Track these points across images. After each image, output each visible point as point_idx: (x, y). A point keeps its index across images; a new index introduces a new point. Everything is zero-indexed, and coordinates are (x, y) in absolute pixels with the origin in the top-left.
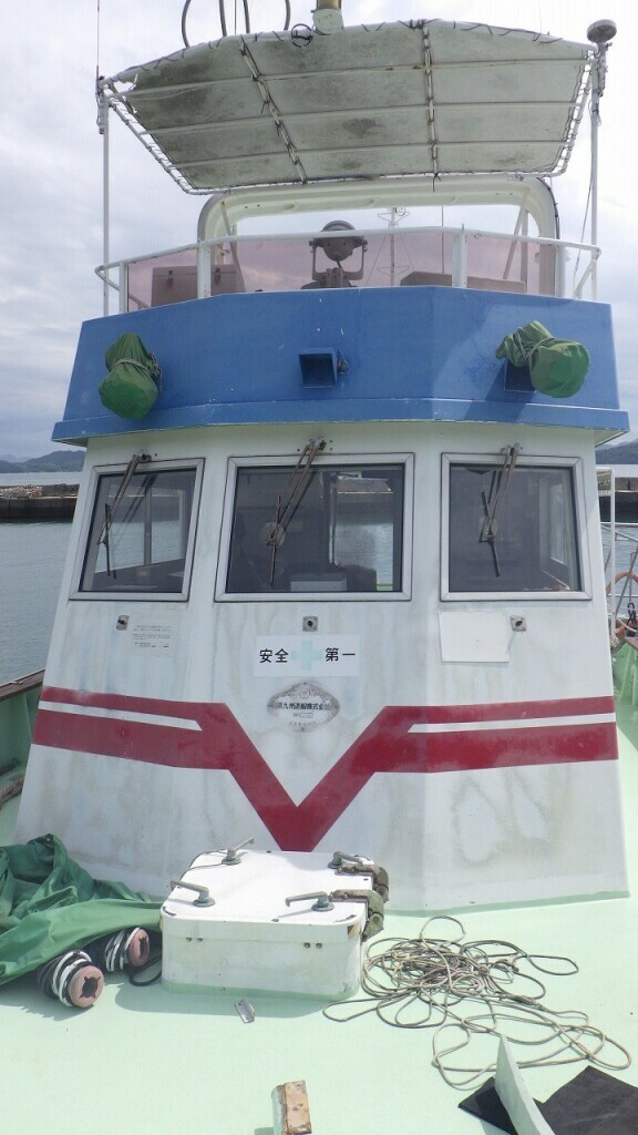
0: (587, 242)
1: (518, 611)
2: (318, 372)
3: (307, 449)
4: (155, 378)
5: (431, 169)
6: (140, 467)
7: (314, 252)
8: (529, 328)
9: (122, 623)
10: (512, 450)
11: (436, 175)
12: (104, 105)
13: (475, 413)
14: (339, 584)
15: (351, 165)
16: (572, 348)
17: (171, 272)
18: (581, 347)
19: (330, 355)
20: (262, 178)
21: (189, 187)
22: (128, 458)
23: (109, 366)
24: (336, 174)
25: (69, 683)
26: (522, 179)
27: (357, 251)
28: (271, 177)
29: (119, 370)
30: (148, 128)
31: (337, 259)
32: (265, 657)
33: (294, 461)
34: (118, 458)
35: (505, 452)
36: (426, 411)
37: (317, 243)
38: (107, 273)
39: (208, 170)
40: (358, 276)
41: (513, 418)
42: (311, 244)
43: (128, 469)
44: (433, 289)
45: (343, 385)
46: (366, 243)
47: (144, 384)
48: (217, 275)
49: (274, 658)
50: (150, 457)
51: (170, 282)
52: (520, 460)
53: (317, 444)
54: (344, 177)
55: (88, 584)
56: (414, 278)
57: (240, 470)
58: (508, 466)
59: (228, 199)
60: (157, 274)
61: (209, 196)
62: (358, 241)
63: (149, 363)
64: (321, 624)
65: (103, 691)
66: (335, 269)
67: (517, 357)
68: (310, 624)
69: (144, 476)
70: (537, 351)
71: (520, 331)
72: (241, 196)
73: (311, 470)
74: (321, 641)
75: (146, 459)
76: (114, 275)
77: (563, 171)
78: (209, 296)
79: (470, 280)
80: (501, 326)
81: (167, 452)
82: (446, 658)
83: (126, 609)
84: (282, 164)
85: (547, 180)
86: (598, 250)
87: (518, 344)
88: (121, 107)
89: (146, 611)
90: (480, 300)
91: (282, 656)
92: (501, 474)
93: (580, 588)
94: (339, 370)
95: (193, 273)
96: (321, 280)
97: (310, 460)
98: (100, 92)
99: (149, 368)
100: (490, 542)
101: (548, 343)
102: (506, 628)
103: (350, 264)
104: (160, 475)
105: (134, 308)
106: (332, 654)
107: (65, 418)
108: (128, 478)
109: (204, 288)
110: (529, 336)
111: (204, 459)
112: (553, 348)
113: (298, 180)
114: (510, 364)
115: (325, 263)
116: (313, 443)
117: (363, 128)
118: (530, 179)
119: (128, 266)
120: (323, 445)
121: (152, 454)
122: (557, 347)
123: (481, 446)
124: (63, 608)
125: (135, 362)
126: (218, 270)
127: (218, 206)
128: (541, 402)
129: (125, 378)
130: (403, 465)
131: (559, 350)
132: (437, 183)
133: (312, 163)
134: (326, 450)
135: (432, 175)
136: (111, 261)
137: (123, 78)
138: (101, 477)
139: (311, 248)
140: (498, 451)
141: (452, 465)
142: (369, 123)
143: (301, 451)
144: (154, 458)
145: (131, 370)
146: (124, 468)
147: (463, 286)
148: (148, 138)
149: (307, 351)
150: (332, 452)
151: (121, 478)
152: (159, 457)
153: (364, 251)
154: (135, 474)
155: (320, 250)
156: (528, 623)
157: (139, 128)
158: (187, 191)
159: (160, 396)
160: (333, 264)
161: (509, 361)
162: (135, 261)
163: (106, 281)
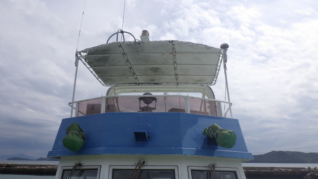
0: (227, 101)
2: (141, 137)
3: (138, 163)
4: (83, 138)
5: (176, 82)
6: (78, 168)
7: (140, 101)
8: (213, 126)
10: (213, 166)
11: (177, 84)
12: (78, 59)
13: (198, 153)
15: (153, 80)
16: (230, 132)
17: (93, 105)
18: (233, 132)
19: (145, 132)
20: (126, 82)
21: (104, 84)
22: (74, 165)
23: (67, 133)
24: (148, 82)
26: (203, 86)
27: (154, 102)
28: (129, 82)
29: (70, 135)
30: (91, 66)
31: (148, 104)
33: (134, 168)
34: (70, 164)
35: (210, 166)
36: (181, 152)
37: (141, 98)
38: (73, 105)
40: (154, 109)
41: (212, 155)
42: (139, 99)
43: (73, 168)
44: (179, 113)
45: (150, 142)
46: (156, 99)
47: (79, 140)
48: (108, 107)
50: (81, 164)
51: (93, 108)
52: (216, 169)
53: (142, 162)
54: (150, 83)
56: (173, 110)
57: (114, 170)
58: (213, 171)
59: (116, 88)
60: (89, 106)
61: (110, 87)
62: (154, 99)
63: (81, 133)
66: (147, 106)
67: (211, 135)
69: (79, 171)
70: (217, 133)
71: (210, 127)
72: (120, 87)
73: (140, 171)
75: (80, 165)
76: (75, 105)
77: (215, 84)
78: (105, 113)
79: (191, 111)
80: (204, 125)
81: (88, 163)
84: (132, 79)
85: (209, 86)
86: (231, 103)
87: (210, 131)
88: (83, 60)
90: (194, 118)
92: (210, 174)
94: (149, 137)
95: (99, 106)
96: (143, 109)
97: (139, 168)
98: (77, 55)
99: (81, 134)
101: (221, 130)
103: (152, 105)
104: (85, 171)
105: (80, 115)
107: (52, 150)
108: (73, 171)
109: (103, 110)
110: (214, 128)
111: (101, 166)
112: (222, 132)
113: (137, 84)
114: (208, 137)
115: (143, 105)
116: (141, 161)
117: (155, 70)
118: (205, 86)
119: (78, 103)
120: (144, 162)
121: (82, 163)
122: (225, 132)
123: (202, 164)
125: (76, 132)
126: (108, 105)
127: (112, 90)
128: (220, 149)
129: (72, 138)
130: (174, 170)
131: (226, 133)
132: (178, 86)
133: (141, 79)
134: (146, 164)
135: (176, 84)
136: (75, 101)
138: (64, 171)
139: (139, 100)
140: (208, 165)
141: (192, 170)
142: (157, 69)
143: (136, 164)
144: (83, 165)
145: (75, 135)
146: (72, 168)
147: (189, 113)
148: (91, 69)
150: (148, 165)
151: (71, 171)
152: (85, 165)
153: (156, 102)
154: (76, 170)
155: (142, 101)
157: (89, 66)
158: (103, 85)
159: (85, 144)
160: (146, 105)
161: (208, 136)
162: (81, 101)
163: (72, 107)
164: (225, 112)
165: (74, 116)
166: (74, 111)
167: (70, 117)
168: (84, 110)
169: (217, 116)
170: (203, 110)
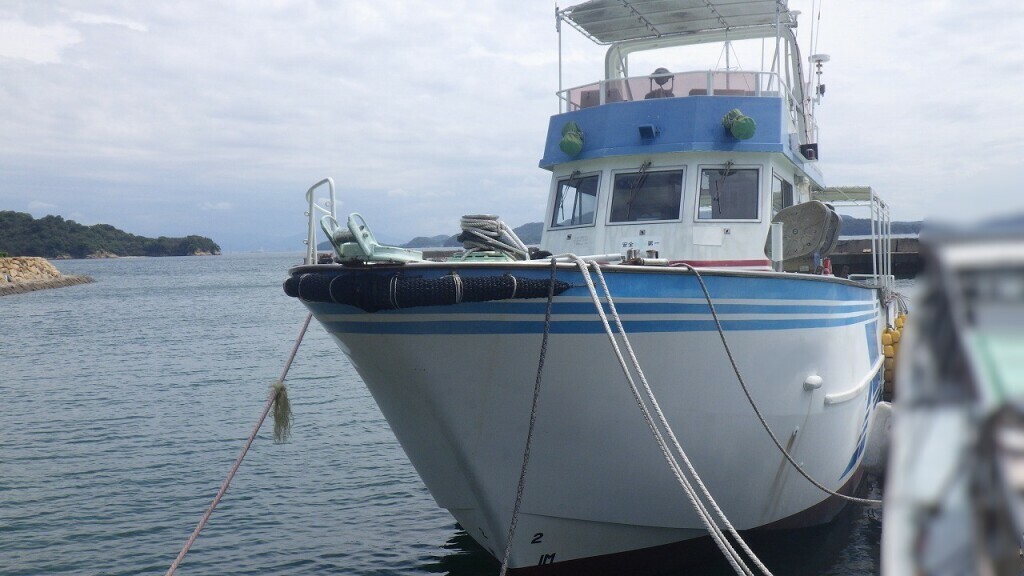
1: (727, 226)
2: (647, 135)
3: (643, 165)
4: (582, 138)
6: (577, 176)
8: (732, 112)
9: (569, 237)
10: (729, 163)
12: (559, 19)
16: (746, 119)
17: (589, 94)
18: (750, 119)
19: (652, 127)
20: (637, 36)
22: (571, 173)
28: (642, 35)
29: (567, 136)
31: (661, 84)
34: (567, 173)
35: (726, 164)
38: (561, 94)
39: (611, 35)
41: (729, 149)
43: (571, 177)
45: (658, 138)
47: (577, 141)
48: (609, 94)
50: (580, 172)
51: (588, 97)
52: (733, 167)
53: (647, 163)
54: (680, 32)
56: (693, 92)
57: (616, 175)
58: (727, 169)
60: (583, 94)
67: (727, 124)
68: (642, 233)
71: (729, 113)
73: (645, 174)
75: (578, 173)
76: (564, 95)
78: (604, 104)
81: (587, 169)
83: (571, 232)
84: (646, 31)
87: (727, 119)
88: (567, 18)
89: (579, 232)
94: (656, 133)
95: (597, 94)
96: (652, 95)
97: (644, 170)
98: (557, 15)
99: (579, 134)
100: (718, 200)
101: (739, 117)
103: (667, 87)
104: (584, 179)
105: (573, 110)
106: (650, 243)
108: (571, 182)
109: (602, 101)
110: (733, 115)
111: (600, 173)
112: (738, 120)
113: (656, 35)
116: (645, 163)
119: (568, 91)
120: (650, 163)
121: (580, 170)
124: (545, 234)
125: (574, 133)
129: (570, 140)
130: (682, 171)
131: (740, 120)
134: (652, 166)
136: (563, 89)
137: (567, 10)
140: (723, 163)
141: (703, 169)
142: (685, 13)
143: (641, 166)
144: (582, 172)
145: (572, 136)
146: (569, 177)
147: (712, 95)
149: (642, 125)
151: (568, 182)
152: (584, 172)
154: (574, 179)
160: (659, 87)
161: (725, 126)
162: (573, 89)
163: (561, 98)
165: (564, 111)
166: (564, 103)
167: (558, 113)
168: (577, 100)
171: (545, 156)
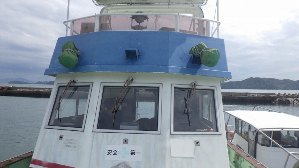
0: (216, 20)
1: (197, 138)
2: (131, 56)
3: (127, 81)
4: (78, 56)
5: (167, 2)
6: (72, 84)
7: (132, 20)
8: (200, 44)
9: (61, 137)
10: (194, 84)
11: (169, 4)
13: (182, 71)
14: (136, 127)
16: (215, 51)
17: (87, 24)
18: (218, 51)
19: (135, 50)
20: (119, 2)
22: (68, 82)
23: (63, 51)
24: (140, 2)
25: (41, 158)
26: (193, 6)
27: (145, 21)
28: (121, 2)
29: (65, 52)
31: (139, 22)
32: (109, 153)
33: (122, 85)
34: (65, 81)
35: (192, 84)
36: (166, 70)
37: (134, 17)
38: (67, 24)
40: (145, 28)
41: (195, 73)
42: (131, 18)
43: (68, 85)
44: (169, 32)
45: (139, 60)
46: (148, 18)
47: (74, 57)
48: (101, 26)
49: (112, 153)
50: (75, 81)
51: (86, 27)
52: (197, 87)
53: (130, 79)
54: (142, 3)
55: (51, 123)
56: (163, 29)
57: (104, 87)
58: (193, 89)
59: (109, 8)
60: (83, 25)
61: (103, 7)
62: (145, 17)
63: (76, 51)
64: (129, 141)
65: (52, 162)
66: (138, 25)
67: (196, 54)
68: (126, 141)
69: (73, 88)
70: (203, 52)
71: (197, 45)
72: (112, 7)
73: (128, 88)
74: (129, 147)
75: (74, 82)
76: (69, 24)
77: (205, 4)
78: (98, 31)
79: (180, 30)
80: (191, 44)
81: (81, 80)
82: (172, 155)
83: (63, 133)
85: (200, 6)
86: (220, 23)
87: (196, 49)
89: (69, 134)
90: (183, 36)
91: (115, 153)
92: (190, 91)
93: (217, 131)
94: (138, 56)
95: (93, 25)
96: (134, 28)
97: (128, 85)
99: (76, 52)
100: (187, 114)
101: (206, 49)
102: (193, 145)
103: (143, 24)
104: (79, 87)
105: (75, 34)
106: (133, 153)
107: (49, 67)
108: (67, 88)
109: (97, 29)
110: (200, 47)
111: (93, 83)
112: (208, 51)
113: (129, 4)
114: (194, 56)
115: (135, 23)
116: (129, 79)
118: (196, 6)
119: (73, 21)
120: (132, 80)
122: (210, 50)
123: (184, 82)
124: (42, 131)
125: (71, 50)
126: (102, 24)
127: (105, 10)
128: (204, 68)
129: (67, 55)
130: (158, 87)
131: (211, 51)
132: (169, 6)
134: (134, 81)
135: (168, 4)
136: (69, 19)
138: (59, 87)
139: (131, 19)
140: (189, 84)
141: (175, 88)
143: (125, 82)
144: (77, 82)
145: (70, 52)
146: (66, 85)
147: (178, 31)
149: (128, 49)
150: (135, 82)
151: (65, 88)
152: (79, 81)
153: (148, 21)
154: (70, 86)
155: (134, 20)
156: (200, 143)
158: (96, 5)
159: (79, 61)
160: (138, 24)
161: (194, 55)
162: (75, 20)
163: (67, 26)
164: (213, 32)
165: (69, 35)
166: (69, 30)
167: (65, 36)
168: (78, 29)
169: (204, 35)
170: (191, 30)
171: (50, 67)
